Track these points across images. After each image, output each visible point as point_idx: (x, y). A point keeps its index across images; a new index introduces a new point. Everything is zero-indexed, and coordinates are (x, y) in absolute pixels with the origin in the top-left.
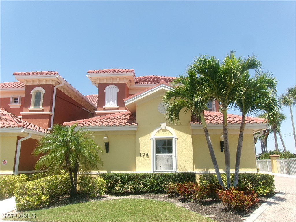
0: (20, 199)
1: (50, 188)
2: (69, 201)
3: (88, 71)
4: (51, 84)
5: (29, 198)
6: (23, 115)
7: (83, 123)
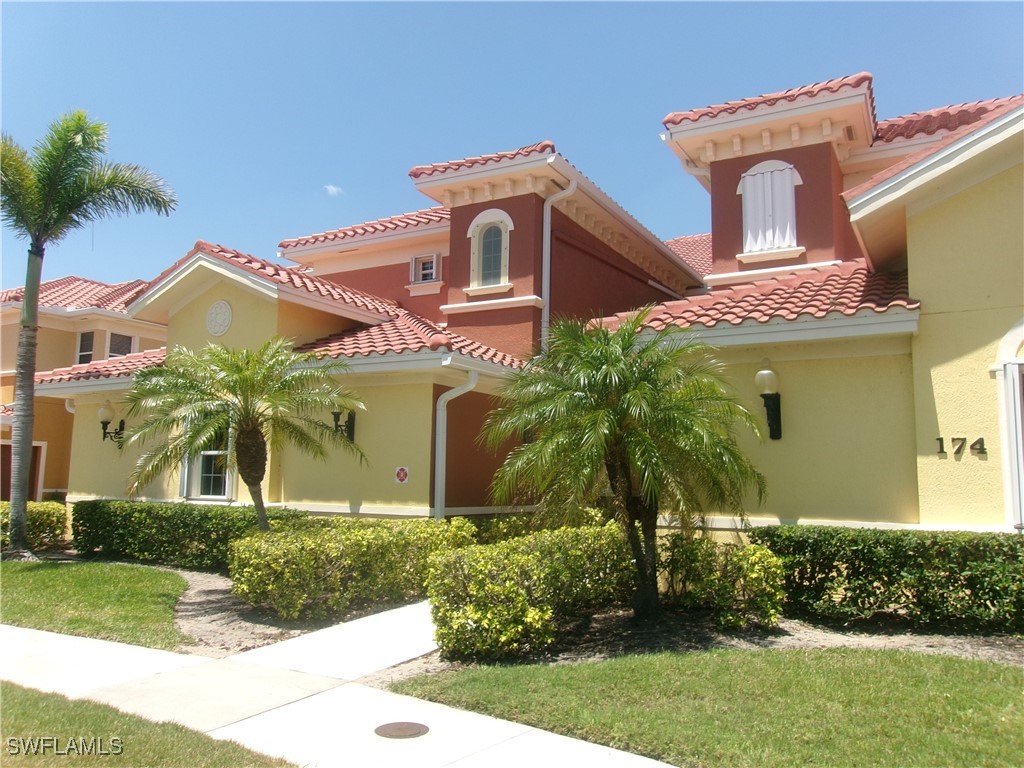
0: (448, 614)
1: (554, 575)
2: (634, 634)
3: (666, 118)
4: (532, 191)
5: (480, 613)
6: (449, 315)
7: (663, 317)
